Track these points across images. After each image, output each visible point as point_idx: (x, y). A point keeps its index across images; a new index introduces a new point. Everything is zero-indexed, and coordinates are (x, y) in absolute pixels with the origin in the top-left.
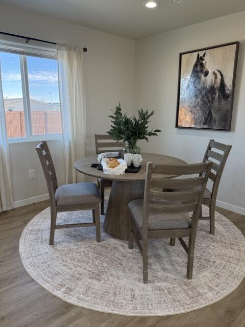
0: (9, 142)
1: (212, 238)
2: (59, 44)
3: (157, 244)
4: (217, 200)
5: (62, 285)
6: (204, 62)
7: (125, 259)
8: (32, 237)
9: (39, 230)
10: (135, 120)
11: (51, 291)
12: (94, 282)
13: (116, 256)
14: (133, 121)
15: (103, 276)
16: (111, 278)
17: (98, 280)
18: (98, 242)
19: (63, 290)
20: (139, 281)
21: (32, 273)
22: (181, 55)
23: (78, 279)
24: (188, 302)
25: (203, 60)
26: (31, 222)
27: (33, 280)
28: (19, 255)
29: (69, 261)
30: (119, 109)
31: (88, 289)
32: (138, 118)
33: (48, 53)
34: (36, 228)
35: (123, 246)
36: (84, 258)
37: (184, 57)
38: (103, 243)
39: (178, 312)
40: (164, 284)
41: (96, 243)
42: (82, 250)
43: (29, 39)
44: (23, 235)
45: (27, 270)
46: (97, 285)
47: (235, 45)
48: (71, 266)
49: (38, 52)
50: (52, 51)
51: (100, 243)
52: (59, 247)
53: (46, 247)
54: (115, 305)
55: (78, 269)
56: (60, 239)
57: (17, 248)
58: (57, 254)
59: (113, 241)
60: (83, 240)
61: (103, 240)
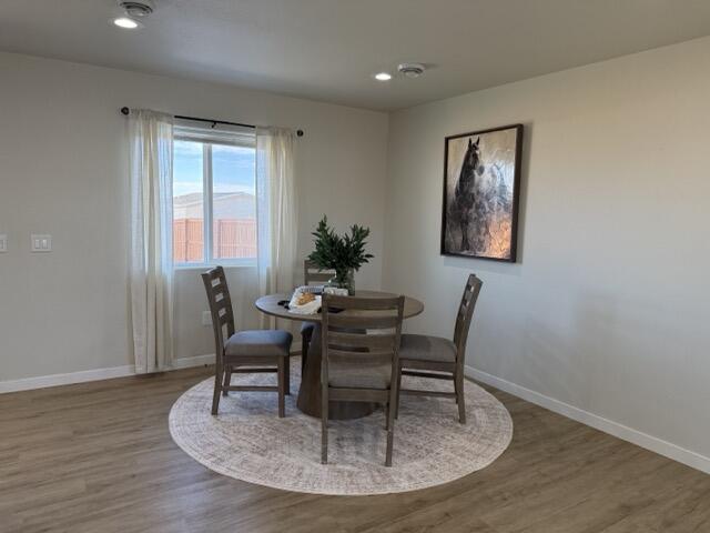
0: (175, 268)
1: (458, 428)
2: (260, 127)
3: (367, 426)
4: (465, 366)
5: (213, 455)
6: (477, 152)
7: (310, 438)
8: (191, 404)
9: (202, 397)
10: (347, 239)
11: (197, 459)
12: (256, 456)
13: (299, 433)
14: (344, 241)
15: (270, 452)
16: (280, 455)
17: (262, 455)
18: (281, 416)
19: (213, 459)
20: (317, 461)
21: (178, 440)
22: (447, 140)
23: (236, 452)
24: (369, 487)
25: (476, 149)
26: (194, 388)
27: (179, 448)
28: (167, 422)
29: (231, 433)
30: (323, 224)
31: (245, 461)
32: (350, 236)
33: (242, 139)
34: (200, 395)
35: (313, 424)
36: (253, 433)
37: (451, 142)
38: (287, 419)
39: (350, 493)
40: (348, 468)
41: (277, 418)
42: (256, 423)
43: (215, 122)
44: (179, 401)
45: (173, 436)
46: (258, 459)
47: (515, 129)
48: (232, 438)
49: (230, 139)
50: (250, 136)
51: (283, 419)
52: (223, 418)
53: (207, 417)
54: (272, 478)
55: (241, 442)
56: (228, 410)
57: (167, 414)
58: (219, 425)
59: (302, 418)
60: (260, 413)
61: (289, 416)
